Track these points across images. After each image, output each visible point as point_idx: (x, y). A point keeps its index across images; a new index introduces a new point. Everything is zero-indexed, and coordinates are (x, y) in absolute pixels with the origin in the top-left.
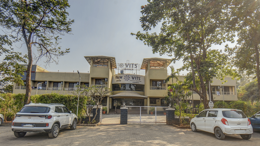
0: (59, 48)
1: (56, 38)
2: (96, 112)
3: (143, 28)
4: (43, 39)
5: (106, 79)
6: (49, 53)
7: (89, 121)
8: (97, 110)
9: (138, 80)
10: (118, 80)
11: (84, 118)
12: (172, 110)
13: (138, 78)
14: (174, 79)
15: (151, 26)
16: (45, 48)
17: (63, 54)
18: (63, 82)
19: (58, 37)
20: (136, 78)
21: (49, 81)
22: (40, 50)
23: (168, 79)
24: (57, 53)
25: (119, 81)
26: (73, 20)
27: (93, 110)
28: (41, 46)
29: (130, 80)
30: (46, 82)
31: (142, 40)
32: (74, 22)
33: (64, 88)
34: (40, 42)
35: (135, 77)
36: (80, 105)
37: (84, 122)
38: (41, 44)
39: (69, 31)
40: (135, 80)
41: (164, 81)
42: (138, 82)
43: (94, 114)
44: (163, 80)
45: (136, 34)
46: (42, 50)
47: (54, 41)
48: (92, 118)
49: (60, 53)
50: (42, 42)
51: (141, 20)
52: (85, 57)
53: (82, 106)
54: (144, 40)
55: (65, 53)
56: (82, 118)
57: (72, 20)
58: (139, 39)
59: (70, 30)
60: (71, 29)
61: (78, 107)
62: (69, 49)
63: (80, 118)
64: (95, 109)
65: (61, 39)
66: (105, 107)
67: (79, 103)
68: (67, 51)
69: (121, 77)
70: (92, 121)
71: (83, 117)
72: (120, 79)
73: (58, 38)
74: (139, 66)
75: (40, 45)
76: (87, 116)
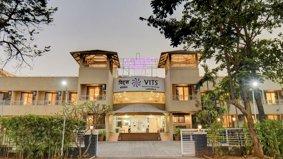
0: (35, 46)
1: (31, 33)
2: (90, 140)
3: (156, 14)
4: (14, 35)
5: (104, 86)
6: (21, 54)
7: (79, 154)
8: (90, 137)
9: (154, 85)
10: (123, 85)
11: (73, 149)
12: (202, 134)
13: (154, 82)
14: (211, 84)
15: (166, 13)
16: (16, 48)
17: (41, 54)
18: (36, 91)
19: (34, 30)
20: (151, 82)
21: (14, 91)
22: (9, 50)
23: (201, 83)
24: (32, 53)
25: (124, 87)
26: (57, 8)
27: (85, 137)
28: (9, 46)
29: (141, 85)
30: (10, 93)
31: (156, 27)
32: (57, 10)
33: (37, 101)
34: (9, 40)
35: (149, 81)
36: (67, 130)
37: (71, 156)
38: (11, 43)
39: (50, 21)
40: (150, 86)
41: (195, 86)
42: (155, 88)
43: (86, 144)
44: (193, 85)
45: (148, 18)
46: (11, 50)
47: (28, 36)
48: (83, 149)
49: (36, 53)
50: (11, 40)
51: (152, 5)
52: (71, 53)
53: (69, 132)
54: (159, 27)
55: (44, 52)
56: (68, 150)
57: (54, 8)
58: (152, 25)
59: (52, 20)
60: (52, 18)
61: (63, 133)
62: (50, 46)
63: (66, 150)
64: (88, 136)
65: (38, 33)
66: (102, 130)
67: (66, 128)
68: (47, 49)
69: (127, 82)
70: (84, 154)
71: (71, 148)
72: (126, 85)
73: (34, 32)
74: (156, 61)
75: (8, 43)
76: (76, 147)
